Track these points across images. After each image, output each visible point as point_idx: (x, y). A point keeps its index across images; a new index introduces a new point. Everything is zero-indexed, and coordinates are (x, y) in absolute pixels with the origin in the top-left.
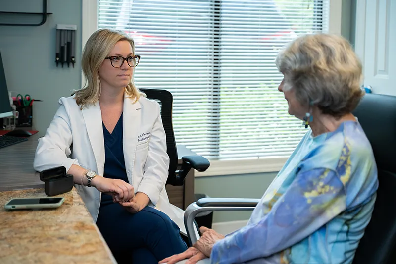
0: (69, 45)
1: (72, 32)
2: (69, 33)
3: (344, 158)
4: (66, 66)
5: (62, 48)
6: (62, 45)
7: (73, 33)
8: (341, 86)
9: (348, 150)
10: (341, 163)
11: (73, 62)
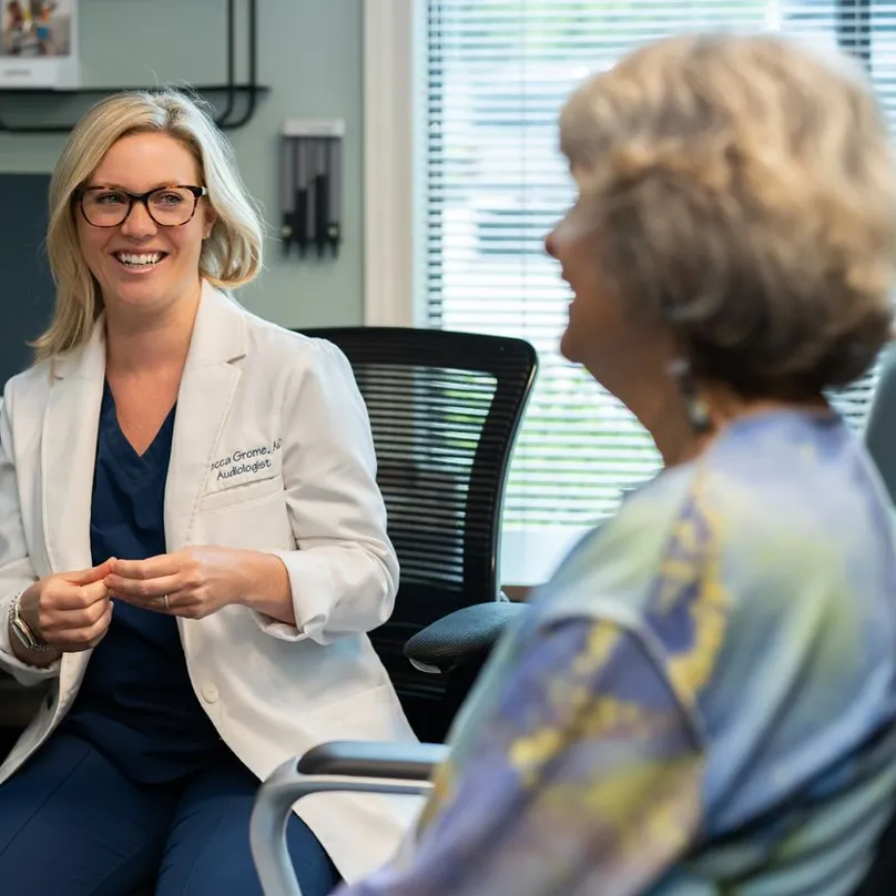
0: (322, 185)
1: (329, 142)
2: (321, 148)
3: (682, 572)
4: (311, 254)
5: (301, 196)
6: (303, 183)
7: (334, 148)
8: (816, 267)
9: (704, 533)
10: (669, 594)
11: (335, 242)
